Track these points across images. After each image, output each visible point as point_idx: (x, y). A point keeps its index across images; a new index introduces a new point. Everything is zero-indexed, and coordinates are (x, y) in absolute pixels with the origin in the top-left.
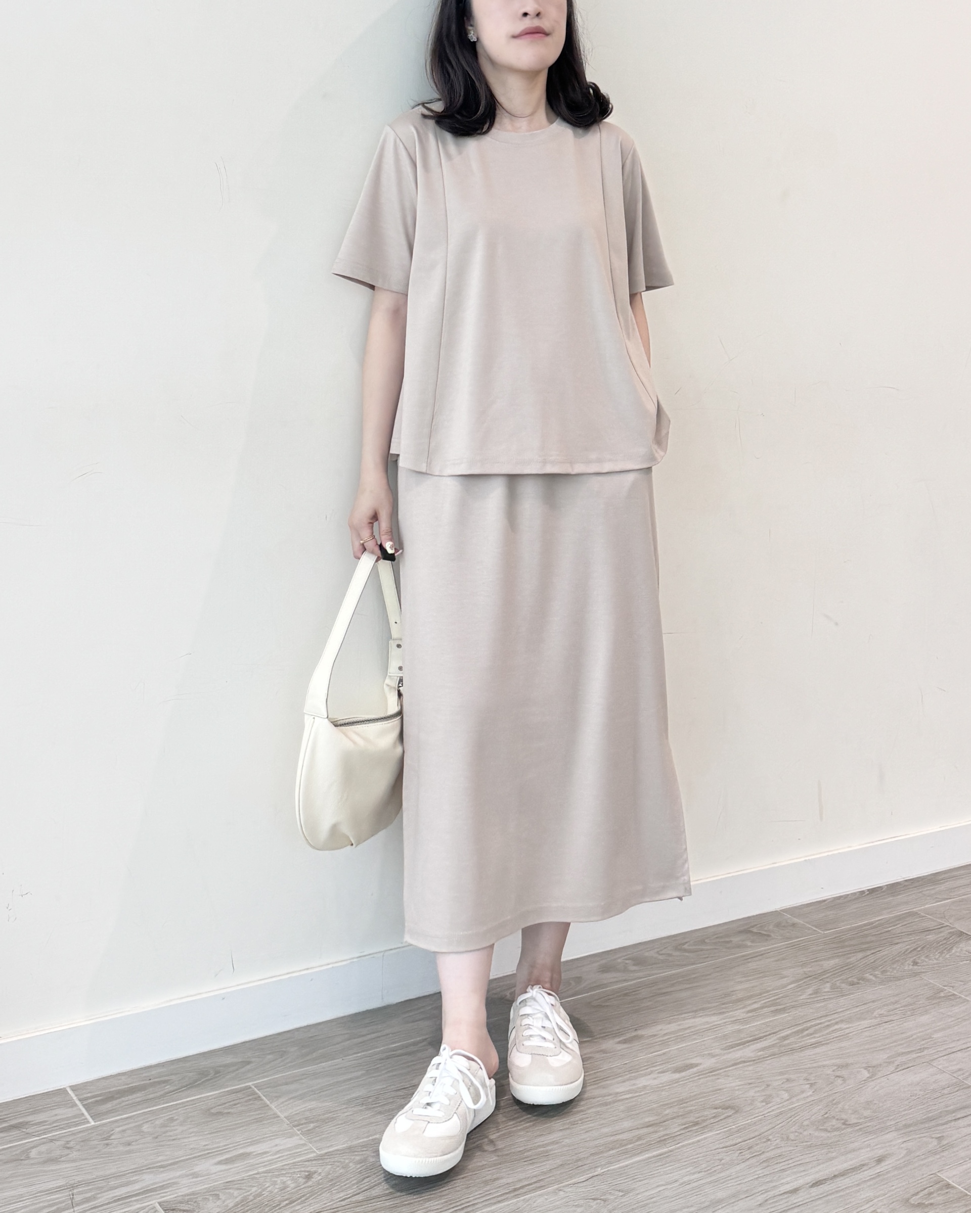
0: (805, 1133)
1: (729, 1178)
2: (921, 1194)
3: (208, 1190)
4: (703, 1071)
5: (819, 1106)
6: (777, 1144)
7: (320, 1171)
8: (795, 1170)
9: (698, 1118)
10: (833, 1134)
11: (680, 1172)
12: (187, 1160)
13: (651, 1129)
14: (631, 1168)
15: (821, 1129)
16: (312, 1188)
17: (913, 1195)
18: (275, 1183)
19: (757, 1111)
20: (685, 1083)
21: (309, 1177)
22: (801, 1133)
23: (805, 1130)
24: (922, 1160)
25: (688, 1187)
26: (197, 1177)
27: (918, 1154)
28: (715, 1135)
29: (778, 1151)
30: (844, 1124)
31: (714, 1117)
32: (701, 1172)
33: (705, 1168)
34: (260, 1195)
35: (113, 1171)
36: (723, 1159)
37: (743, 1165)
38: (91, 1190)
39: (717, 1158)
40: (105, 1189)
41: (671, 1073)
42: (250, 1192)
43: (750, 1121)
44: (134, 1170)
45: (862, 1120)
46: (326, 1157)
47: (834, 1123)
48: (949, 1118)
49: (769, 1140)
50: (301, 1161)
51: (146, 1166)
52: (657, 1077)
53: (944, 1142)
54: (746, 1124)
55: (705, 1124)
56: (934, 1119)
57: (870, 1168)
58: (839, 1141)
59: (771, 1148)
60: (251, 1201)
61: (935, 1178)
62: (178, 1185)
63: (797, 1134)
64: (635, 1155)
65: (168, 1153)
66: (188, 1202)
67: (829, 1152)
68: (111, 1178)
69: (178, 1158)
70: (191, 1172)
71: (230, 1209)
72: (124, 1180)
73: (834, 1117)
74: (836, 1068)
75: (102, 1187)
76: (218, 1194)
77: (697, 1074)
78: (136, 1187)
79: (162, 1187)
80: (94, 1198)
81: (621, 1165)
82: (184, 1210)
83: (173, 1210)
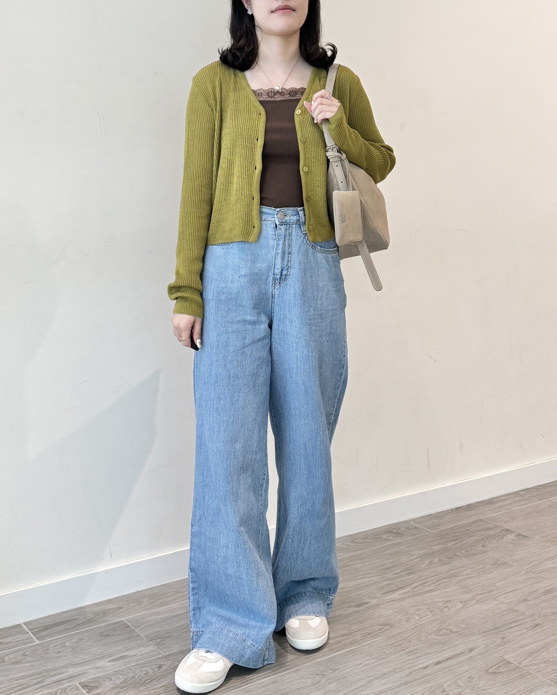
0: (429, 637)
1: (390, 662)
2: (494, 667)
3: (105, 676)
4: (372, 606)
5: (436, 622)
6: (415, 643)
7: (166, 664)
8: (425, 657)
9: (372, 631)
10: (445, 637)
11: (363, 659)
12: (92, 660)
13: (345, 637)
14: (336, 657)
15: (438, 635)
16: (161, 673)
17: (490, 668)
18: (142, 671)
19: (403, 626)
20: (362, 613)
21: (160, 667)
22: (427, 637)
23: (429, 636)
24: (494, 649)
25: (367, 667)
26: (98, 669)
27: (492, 646)
28: (381, 639)
29: (416, 647)
30: (450, 632)
31: (379, 630)
33: (376, 657)
34: (134, 677)
35: (51, 667)
36: (386, 652)
37: (397, 655)
38: (40, 678)
39: (382, 651)
40: (48, 677)
41: (355, 607)
43: (399, 632)
44: (63, 666)
45: (460, 630)
46: (169, 657)
47: (445, 632)
48: (507, 627)
49: (410, 641)
50: (155, 659)
51: (69, 664)
52: (347, 610)
53: (505, 640)
54: (397, 633)
55: (375, 634)
56: (499, 628)
57: (466, 655)
58: (448, 641)
59: (411, 645)
60: (129, 681)
61: (501, 659)
62: (88, 673)
63: (425, 638)
64: (338, 651)
65: (81, 657)
66: (95, 682)
67: (444, 646)
68: (51, 671)
69: (87, 659)
70: (94, 666)
71: (118, 685)
72: (58, 671)
73: (445, 629)
74: (444, 602)
75: (47, 676)
76: (111, 678)
77: (368, 608)
78: (65, 675)
79: (79, 675)
80: (42, 681)
81: (330, 656)
82: (93, 687)
83: (87, 686)
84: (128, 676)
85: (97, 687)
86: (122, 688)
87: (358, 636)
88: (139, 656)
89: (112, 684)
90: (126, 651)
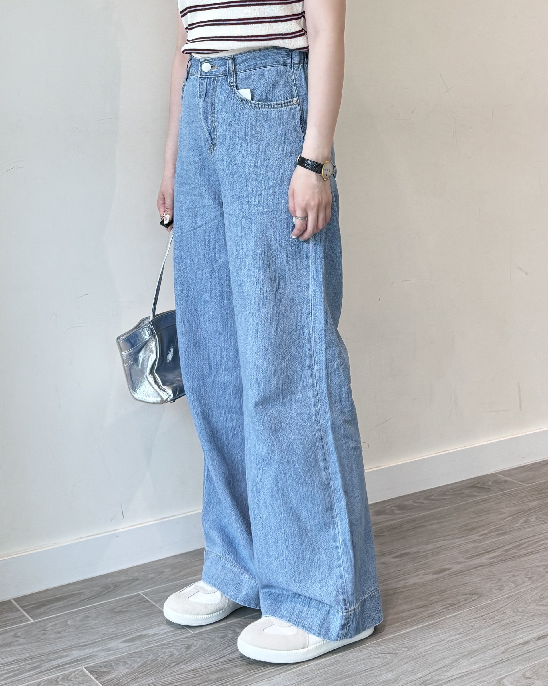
0: (529, 608)
1: (481, 637)
3: (118, 659)
4: (454, 573)
6: (511, 615)
7: (195, 643)
8: (525, 630)
9: (454, 601)
11: (446, 635)
12: (102, 640)
13: (422, 609)
14: (412, 633)
15: (539, 605)
16: (191, 655)
18: (165, 652)
19: (493, 594)
20: (443, 580)
21: (188, 647)
22: (526, 608)
23: (529, 606)
26: (110, 651)
28: (467, 611)
29: (512, 619)
31: (465, 600)
32: (461, 634)
33: (463, 631)
34: (155, 660)
35: (50, 649)
36: (474, 626)
37: (488, 629)
38: (36, 662)
39: (470, 625)
40: (46, 661)
41: (433, 574)
42: (149, 659)
43: (490, 601)
44: (65, 649)
46: (199, 635)
49: (504, 613)
50: (182, 638)
51: (72, 646)
52: (423, 577)
54: (488, 603)
55: (459, 605)
59: (507, 618)
60: (150, 664)
62: (97, 656)
63: (523, 608)
64: (412, 625)
65: (88, 637)
66: (106, 666)
68: (50, 654)
69: (95, 640)
70: (106, 648)
71: (135, 670)
72: (59, 654)
75: (44, 660)
76: (126, 661)
77: (450, 575)
78: (68, 659)
79: (86, 658)
80: (39, 667)
81: (404, 632)
82: (104, 672)
83: (96, 672)
84: (147, 658)
85: (108, 673)
86: (141, 673)
87: (438, 608)
88: (161, 635)
89: (127, 668)
90: (145, 630)
